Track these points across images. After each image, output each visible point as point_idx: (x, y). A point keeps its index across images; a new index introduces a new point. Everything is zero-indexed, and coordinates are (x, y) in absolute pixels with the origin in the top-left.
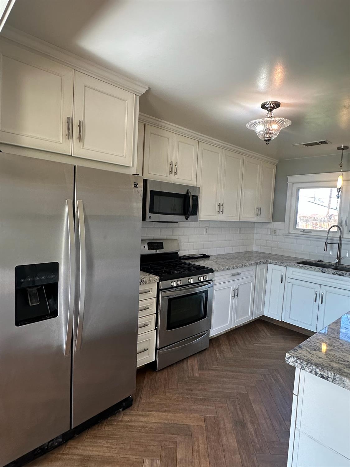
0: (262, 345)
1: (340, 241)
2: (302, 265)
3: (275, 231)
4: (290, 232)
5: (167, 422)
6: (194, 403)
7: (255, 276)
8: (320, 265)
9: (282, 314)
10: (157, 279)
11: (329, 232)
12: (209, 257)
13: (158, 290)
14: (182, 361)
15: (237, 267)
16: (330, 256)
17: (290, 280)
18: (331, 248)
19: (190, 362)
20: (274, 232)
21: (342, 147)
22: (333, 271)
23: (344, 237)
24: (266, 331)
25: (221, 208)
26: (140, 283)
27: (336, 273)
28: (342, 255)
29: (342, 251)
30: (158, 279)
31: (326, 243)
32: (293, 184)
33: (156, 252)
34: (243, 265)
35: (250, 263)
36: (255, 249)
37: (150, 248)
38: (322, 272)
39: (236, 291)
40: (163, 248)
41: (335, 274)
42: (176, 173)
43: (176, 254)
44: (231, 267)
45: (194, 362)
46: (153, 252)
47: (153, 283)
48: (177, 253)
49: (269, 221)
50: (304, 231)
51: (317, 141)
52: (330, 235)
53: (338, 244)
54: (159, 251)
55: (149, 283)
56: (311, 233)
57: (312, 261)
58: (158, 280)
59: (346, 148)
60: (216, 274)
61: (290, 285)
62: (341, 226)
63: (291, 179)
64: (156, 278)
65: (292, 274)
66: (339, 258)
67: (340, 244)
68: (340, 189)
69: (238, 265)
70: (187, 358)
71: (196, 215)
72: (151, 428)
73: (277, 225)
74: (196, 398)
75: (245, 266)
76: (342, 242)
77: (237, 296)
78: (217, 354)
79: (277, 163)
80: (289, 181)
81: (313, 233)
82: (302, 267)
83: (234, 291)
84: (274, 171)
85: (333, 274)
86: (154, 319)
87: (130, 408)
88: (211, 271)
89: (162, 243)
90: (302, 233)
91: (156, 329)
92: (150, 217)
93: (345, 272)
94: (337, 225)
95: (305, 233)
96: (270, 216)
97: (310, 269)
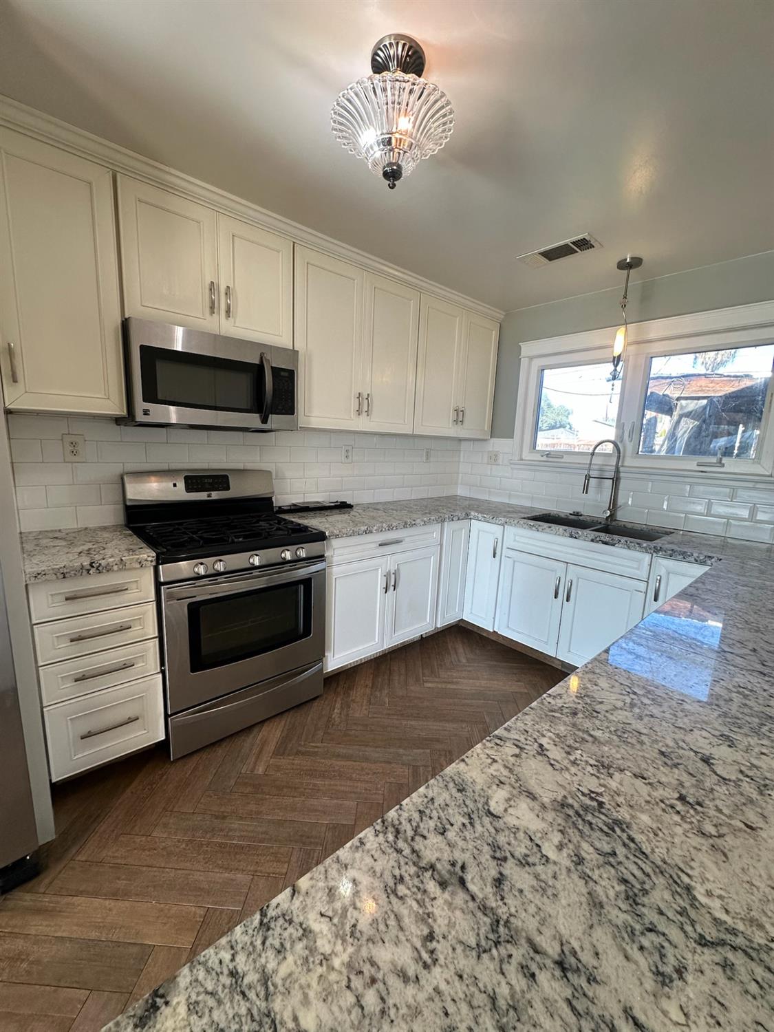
0: (440, 686)
1: (617, 472)
2: (532, 523)
3: (496, 456)
4: (524, 458)
5: (94, 935)
6: (206, 863)
7: (441, 545)
8: (574, 523)
9: (494, 618)
10: (146, 560)
11: (593, 454)
12: (350, 506)
13: (158, 585)
14: (249, 729)
15: (390, 528)
16: (594, 504)
17: (511, 553)
18: (599, 486)
19: (265, 731)
20: (494, 458)
21: (628, 261)
22: (593, 534)
23: (626, 464)
24: (461, 650)
25: (363, 404)
26: (88, 570)
27: (598, 539)
28: (620, 501)
29: (621, 493)
30: (150, 559)
31: (588, 478)
32: (531, 358)
33: (209, 496)
34: (406, 523)
35: (425, 519)
36: (461, 491)
37: (189, 489)
38: (571, 536)
39: (393, 576)
40: (228, 488)
41: (597, 542)
42: (228, 312)
43: (268, 500)
44: (375, 528)
45: (273, 733)
46: (202, 496)
47: (135, 569)
48: (271, 498)
49: (486, 438)
50: (549, 454)
51: (568, 241)
52: (596, 460)
53: (613, 479)
54: (215, 495)
55: (120, 570)
56: (562, 457)
57: (560, 514)
58: (152, 561)
59: (636, 263)
60: (335, 543)
61: (510, 561)
62: (622, 441)
63: (527, 349)
64: (145, 556)
65: (515, 541)
66: (614, 506)
67: (616, 480)
68: (619, 357)
69: (394, 524)
70: (263, 722)
71: (293, 413)
72: (38, 962)
73: (499, 444)
74: (220, 845)
75: (412, 525)
76: (622, 475)
77: (395, 586)
78: (336, 711)
79: (503, 317)
80: (523, 354)
81: (566, 459)
82: (533, 526)
83: (387, 576)
84: (494, 335)
85: (592, 541)
86: (152, 650)
87: (30, 885)
88: (321, 537)
89: (226, 477)
90: (544, 458)
91: (163, 672)
92: (146, 412)
93: (616, 537)
94: (613, 438)
95: (550, 459)
96: (487, 427)
97: (548, 530)
